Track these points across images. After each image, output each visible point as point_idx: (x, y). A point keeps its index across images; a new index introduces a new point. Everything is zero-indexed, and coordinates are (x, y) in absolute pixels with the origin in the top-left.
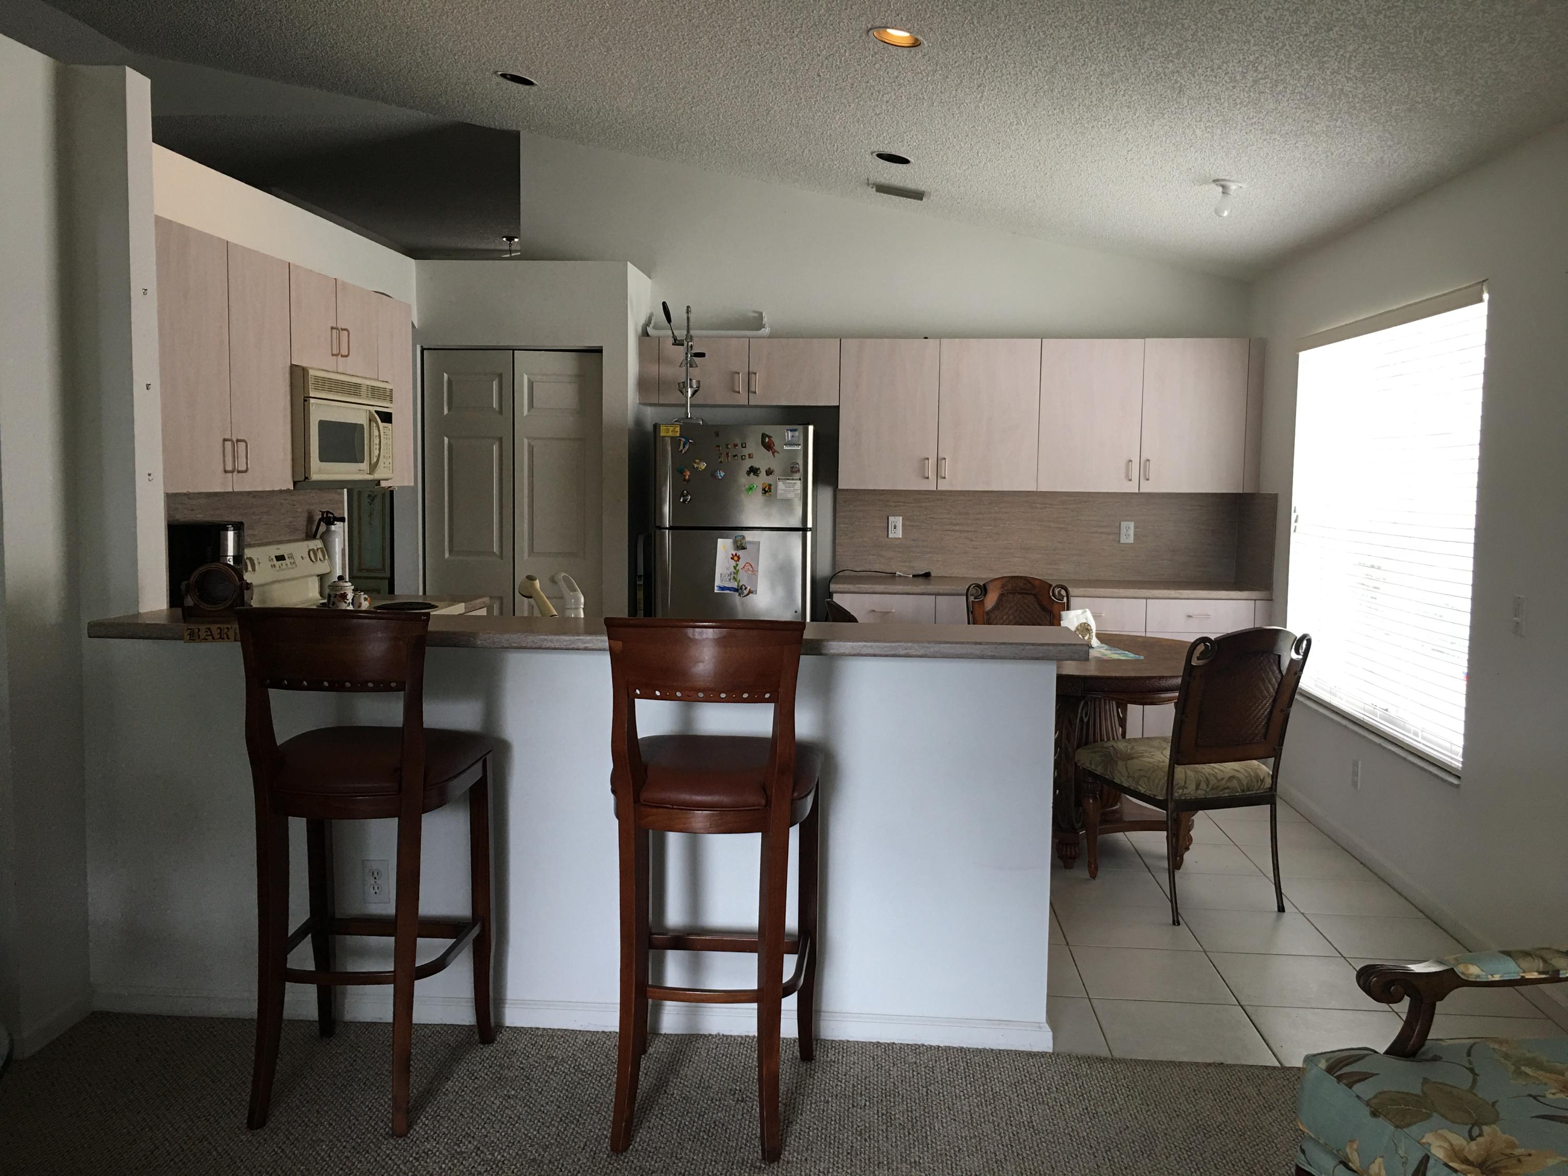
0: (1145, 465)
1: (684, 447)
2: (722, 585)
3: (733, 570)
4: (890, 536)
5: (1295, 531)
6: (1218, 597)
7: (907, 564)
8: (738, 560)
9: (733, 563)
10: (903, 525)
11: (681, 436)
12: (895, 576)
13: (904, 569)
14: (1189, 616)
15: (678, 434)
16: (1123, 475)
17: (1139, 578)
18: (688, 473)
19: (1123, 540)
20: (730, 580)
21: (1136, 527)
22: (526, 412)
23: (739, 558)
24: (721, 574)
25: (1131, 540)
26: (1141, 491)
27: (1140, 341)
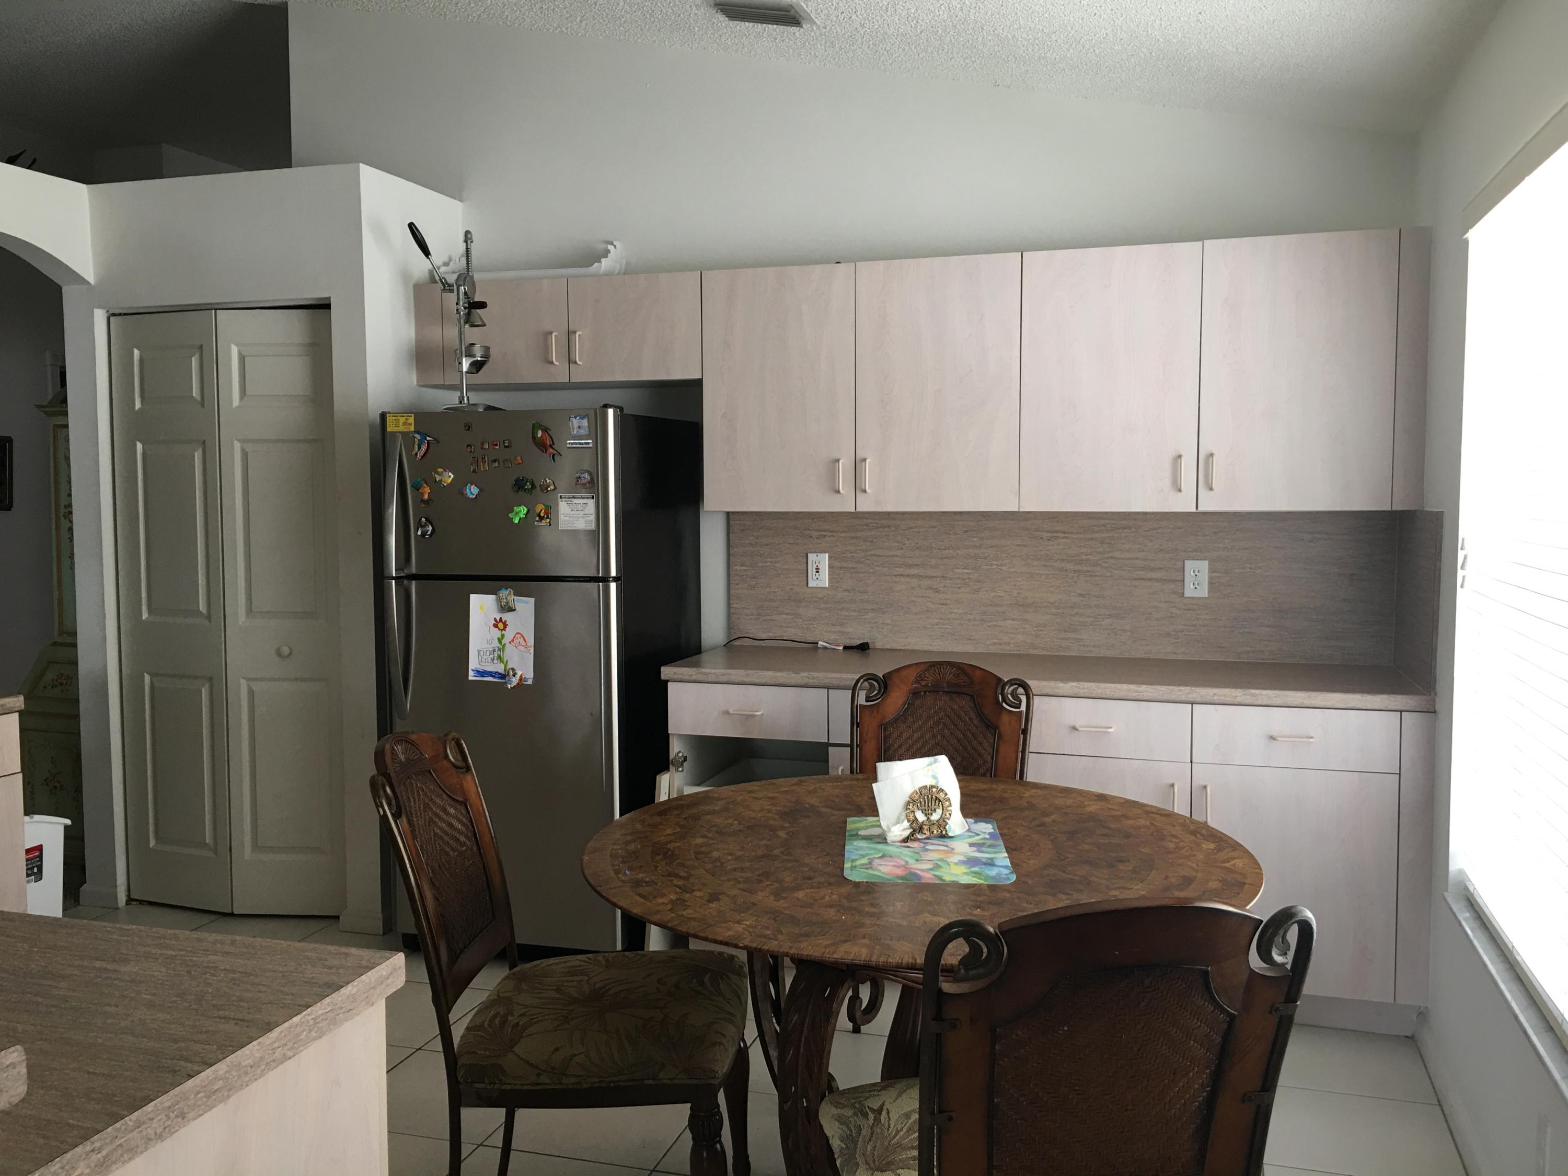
0: (1205, 463)
1: (419, 448)
2: (481, 668)
3: (496, 644)
4: (812, 584)
5: (1462, 587)
6: (1329, 704)
7: (838, 628)
8: (504, 629)
9: (497, 633)
10: (830, 567)
11: (416, 432)
12: (817, 648)
13: (833, 637)
14: (1272, 738)
15: (412, 428)
16: (1167, 482)
17: (1220, 658)
18: (427, 490)
19: (1189, 591)
20: (493, 660)
21: (1212, 570)
22: (236, 402)
23: (505, 625)
24: (479, 651)
25: (1203, 592)
26: (1201, 509)
27: (1194, 247)
